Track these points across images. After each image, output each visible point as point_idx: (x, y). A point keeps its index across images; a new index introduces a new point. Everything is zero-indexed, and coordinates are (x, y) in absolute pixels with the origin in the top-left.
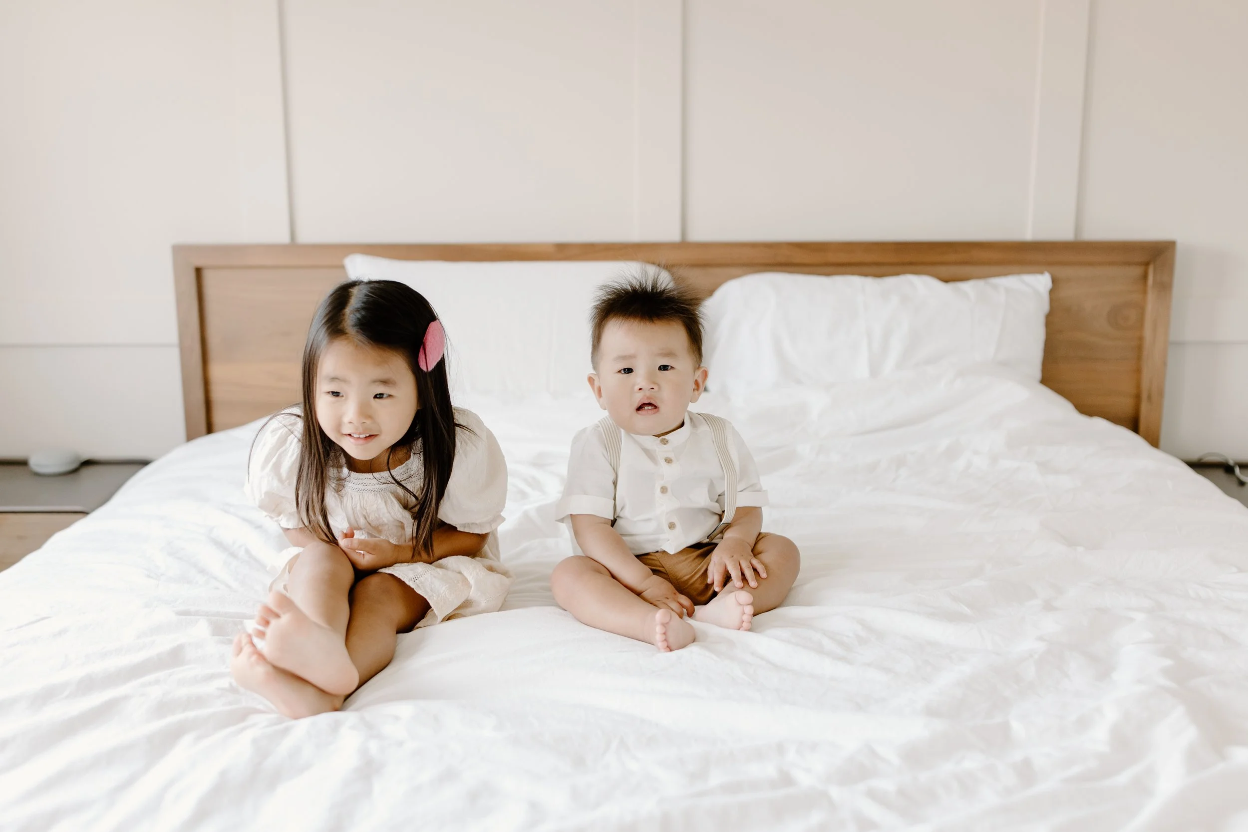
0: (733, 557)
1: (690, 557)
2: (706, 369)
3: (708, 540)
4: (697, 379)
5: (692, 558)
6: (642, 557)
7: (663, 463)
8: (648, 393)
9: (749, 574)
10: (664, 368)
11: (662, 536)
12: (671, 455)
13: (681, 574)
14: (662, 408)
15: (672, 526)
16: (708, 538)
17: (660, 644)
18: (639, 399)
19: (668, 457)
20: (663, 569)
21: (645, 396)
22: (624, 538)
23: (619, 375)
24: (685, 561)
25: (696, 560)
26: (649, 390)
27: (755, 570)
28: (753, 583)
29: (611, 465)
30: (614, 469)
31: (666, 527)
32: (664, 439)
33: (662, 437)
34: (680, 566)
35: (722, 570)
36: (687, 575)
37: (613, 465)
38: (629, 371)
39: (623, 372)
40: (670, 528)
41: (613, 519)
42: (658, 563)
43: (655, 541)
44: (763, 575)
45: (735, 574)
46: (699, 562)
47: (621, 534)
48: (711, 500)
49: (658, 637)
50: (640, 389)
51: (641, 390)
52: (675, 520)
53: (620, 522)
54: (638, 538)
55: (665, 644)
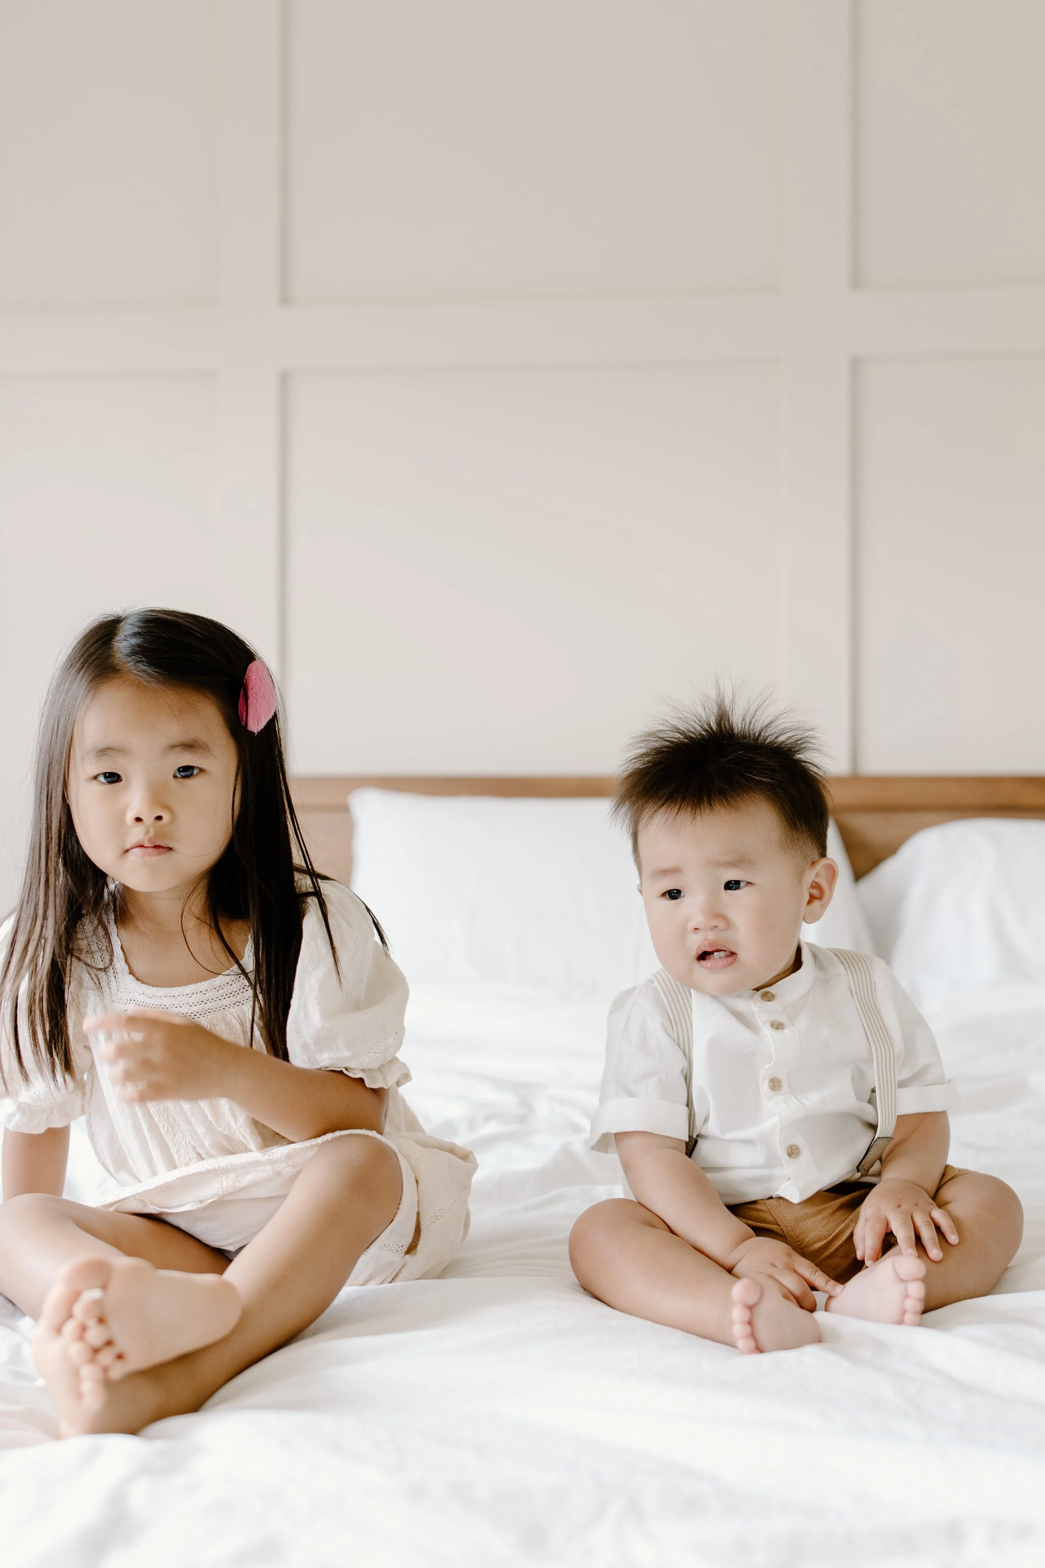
0: (900, 1206)
1: (825, 1209)
2: (832, 864)
3: (859, 1174)
4: (816, 880)
5: (831, 1211)
6: (738, 1209)
7: (767, 1031)
8: (711, 936)
9: (928, 1234)
10: (733, 885)
11: (778, 1172)
12: (783, 1019)
13: (808, 1239)
14: (743, 951)
15: (793, 1152)
16: (858, 1171)
17: (741, 1343)
19: (776, 1021)
20: (777, 1227)
21: (706, 940)
22: (710, 1176)
23: (661, 903)
24: (816, 1215)
25: (838, 1214)
26: (710, 930)
27: (938, 1228)
28: (935, 1253)
29: (679, 1046)
30: (685, 1054)
31: (782, 1154)
32: (767, 993)
33: (763, 990)
34: (810, 1223)
35: (880, 1230)
36: (821, 1240)
37: (682, 1045)
38: (676, 893)
39: (666, 896)
40: (789, 1155)
41: (687, 1139)
42: (770, 1218)
43: (767, 1179)
44: (953, 1238)
45: (902, 1234)
46: (843, 1218)
47: (702, 1168)
48: (859, 1097)
49: (738, 1330)
51: (697, 931)
52: (798, 1141)
53: (702, 1146)
54: (731, 1175)
55: (752, 1344)
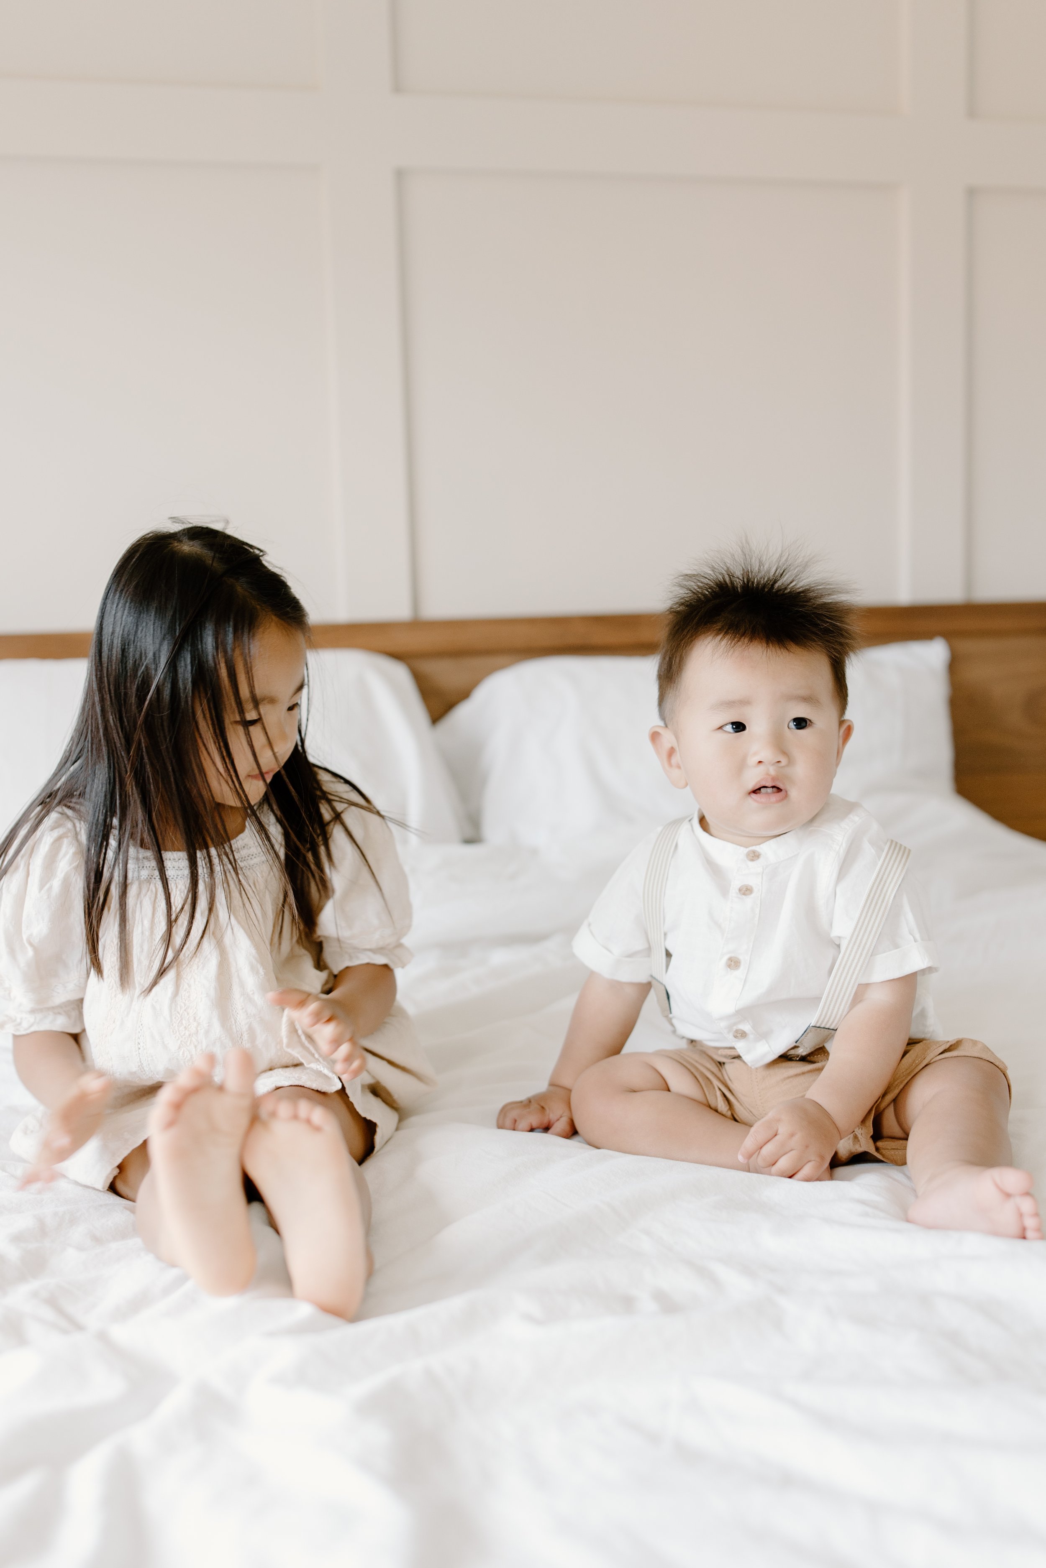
8: (771, 768)
10: (801, 723)
14: (794, 793)
18: (754, 777)
19: (746, 885)
21: (766, 772)
23: (720, 735)
26: (773, 764)
38: (739, 727)
39: (729, 728)
50: (760, 762)
51: (761, 764)
